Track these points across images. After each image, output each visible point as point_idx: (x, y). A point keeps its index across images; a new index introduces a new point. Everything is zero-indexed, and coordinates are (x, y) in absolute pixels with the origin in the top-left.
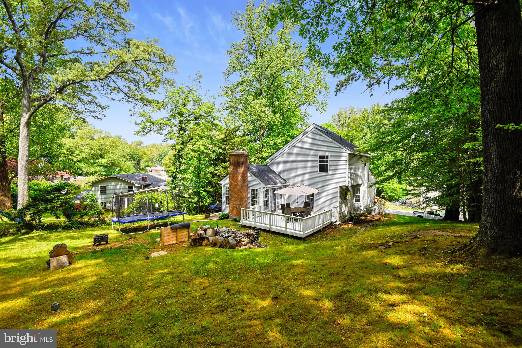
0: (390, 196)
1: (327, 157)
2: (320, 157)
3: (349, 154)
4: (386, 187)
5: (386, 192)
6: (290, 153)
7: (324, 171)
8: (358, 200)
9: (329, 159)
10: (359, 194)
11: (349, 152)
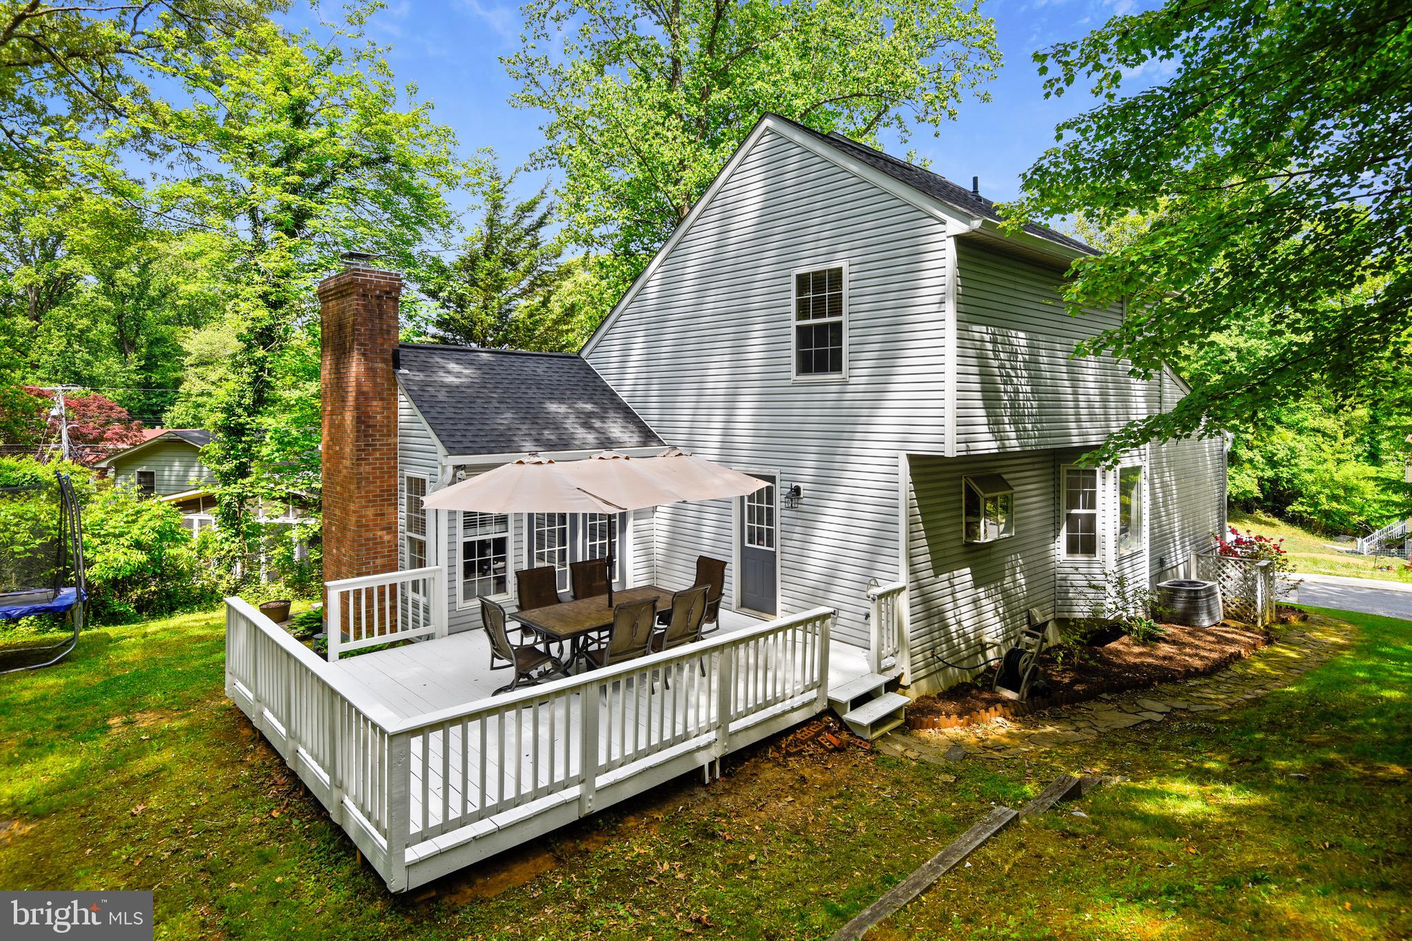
0: (1327, 514)
1: (836, 275)
2: (802, 280)
3: (961, 240)
4: (1308, 477)
5: (1312, 497)
6: (670, 283)
7: (821, 368)
8: (1084, 543)
9: (845, 292)
10: (1092, 505)
11: (956, 226)
